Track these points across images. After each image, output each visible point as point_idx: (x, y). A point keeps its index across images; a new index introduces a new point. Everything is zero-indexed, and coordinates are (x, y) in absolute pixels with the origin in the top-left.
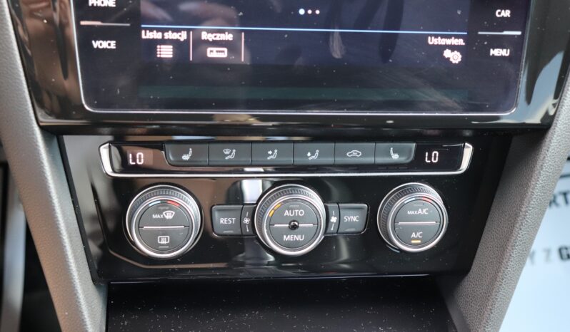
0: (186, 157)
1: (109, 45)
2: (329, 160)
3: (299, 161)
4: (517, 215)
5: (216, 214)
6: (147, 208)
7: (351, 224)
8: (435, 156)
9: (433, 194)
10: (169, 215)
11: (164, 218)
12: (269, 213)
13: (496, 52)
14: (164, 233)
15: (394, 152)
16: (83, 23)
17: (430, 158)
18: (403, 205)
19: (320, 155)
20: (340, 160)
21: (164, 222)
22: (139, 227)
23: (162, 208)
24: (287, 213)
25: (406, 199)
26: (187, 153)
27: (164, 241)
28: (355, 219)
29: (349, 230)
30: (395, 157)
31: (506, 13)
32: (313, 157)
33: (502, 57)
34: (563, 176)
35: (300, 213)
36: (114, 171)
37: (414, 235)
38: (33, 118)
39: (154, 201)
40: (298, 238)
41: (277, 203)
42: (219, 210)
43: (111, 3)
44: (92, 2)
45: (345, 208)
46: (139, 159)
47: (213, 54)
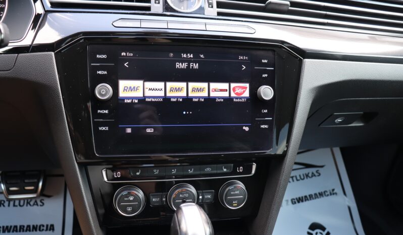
0: (138, 174)
1: (106, 128)
2: (198, 173)
3: (185, 173)
4: (275, 191)
5: (151, 197)
6: (122, 195)
7: (208, 199)
8: (241, 169)
9: (241, 185)
10: (131, 198)
11: (129, 200)
12: (174, 196)
13: (263, 126)
14: (130, 206)
15: (225, 168)
16: (95, 120)
17: (239, 170)
18: (229, 190)
19: (194, 171)
20: (202, 172)
21: (130, 201)
22: (119, 204)
23: (128, 195)
24: (181, 196)
25: (230, 188)
26: (138, 172)
27: (129, 209)
28: (209, 197)
29: (207, 201)
30: (225, 170)
31: (266, 111)
32: (191, 172)
33: (265, 128)
34: (293, 170)
35: (187, 195)
36: (108, 180)
37: (234, 202)
38: (75, 160)
39: (125, 193)
41: (176, 192)
42: (153, 195)
43: (106, 112)
44: (99, 111)
45: (205, 192)
46: (119, 175)
47: (148, 131)
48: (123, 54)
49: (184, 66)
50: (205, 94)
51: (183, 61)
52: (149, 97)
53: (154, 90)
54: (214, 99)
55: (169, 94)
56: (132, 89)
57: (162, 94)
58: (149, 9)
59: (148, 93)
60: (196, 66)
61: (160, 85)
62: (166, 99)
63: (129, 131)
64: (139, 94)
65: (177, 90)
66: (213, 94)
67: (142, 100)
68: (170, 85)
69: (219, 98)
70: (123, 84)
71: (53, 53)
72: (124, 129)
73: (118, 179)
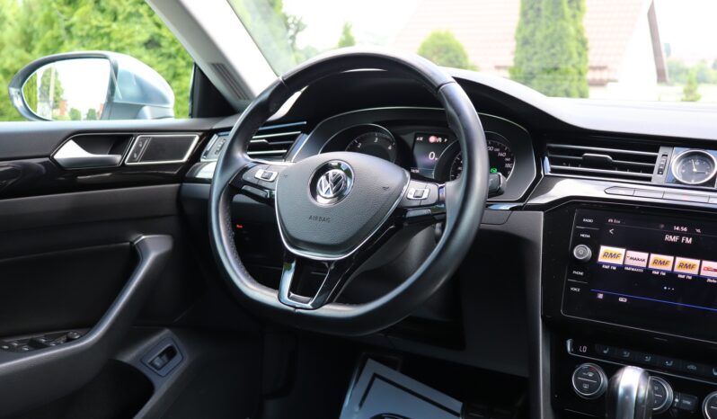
0: (605, 352)
1: (577, 290)
2: (678, 369)
3: (662, 364)
6: (581, 369)
7: (686, 405)
10: (591, 375)
14: (587, 382)
15: (715, 371)
16: (569, 280)
18: (715, 397)
19: (673, 364)
21: (588, 377)
22: (576, 377)
23: (588, 370)
26: (606, 350)
27: (586, 387)
28: (689, 403)
29: (685, 408)
30: (715, 374)
32: (670, 365)
35: (656, 388)
36: (571, 352)
38: (540, 315)
39: (585, 367)
43: (582, 274)
44: (574, 272)
45: (684, 396)
46: (585, 349)
47: (621, 300)
48: (611, 220)
49: (674, 239)
50: (695, 272)
51: (674, 234)
52: (629, 266)
53: (637, 259)
54: (705, 278)
55: (651, 266)
56: (612, 256)
57: (644, 265)
58: (649, 179)
59: (629, 262)
60: (689, 241)
61: (644, 255)
62: (647, 271)
63: (601, 296)
64: (619, 262)
65: (662, 263)
66: (703, 273)
67: (621, 268)
68: (654, 256)
69: (712, 278)
70: (603, 249)
71: (542, 213)
72: (596, 294)
73: (582, 354)
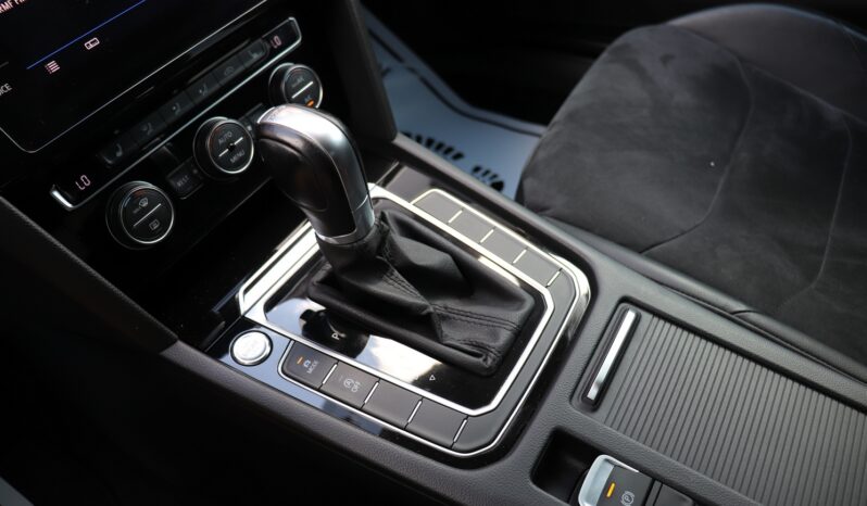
0: (119, 154)
1: (5, 89)
2: (216, 86)
3: (198, 101)
5: (172, 182)
6: (125, 208)
8: (277, 41)
10: (144, 203)
11: (143, 208)
12: (209, 150)
14: (151, 218)
15: (253, 52)
17: (274, 42)
18: (286, 83)
19: (209, 87)
20: (223, 81)
21: (145, 210)
22: (130, 229)
23: (135, 202)
24: (221, 142)
25: (285, 80)
26: (117, 150)
27: (155, 226)
30: (256, 56)
32: (205, 91)
35: (229, 135)
36: (75, 204)
37: (306, 100)
39: (126, 202)
40: (240, 155)
41: (208, 142)
42: (171, 177)
45: (252, 115)
46: (85, 181)
47: (90, 45)
63: (53, 67)
72: (42, 68)
73: (89, 190)
